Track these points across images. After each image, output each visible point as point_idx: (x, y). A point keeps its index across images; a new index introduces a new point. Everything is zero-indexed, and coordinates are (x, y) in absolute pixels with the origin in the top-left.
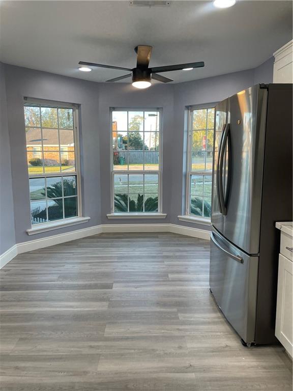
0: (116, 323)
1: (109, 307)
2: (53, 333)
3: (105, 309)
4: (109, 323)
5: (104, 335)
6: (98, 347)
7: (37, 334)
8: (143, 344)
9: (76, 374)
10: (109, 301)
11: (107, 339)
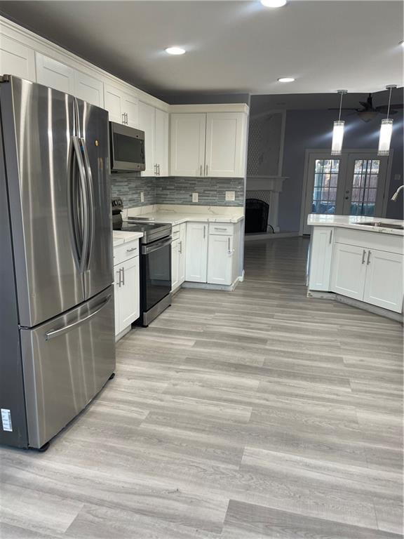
0: (236, 421)
1: (242, 451)
2: (318, 423)
3: (248, 449)
4: (245, 423)
5: (253, 410)
6: (259, 398)
7: (340, 426)
8: (210, 393)
9: (279, 383)
10: (242, 466)
11: (250, 404)
